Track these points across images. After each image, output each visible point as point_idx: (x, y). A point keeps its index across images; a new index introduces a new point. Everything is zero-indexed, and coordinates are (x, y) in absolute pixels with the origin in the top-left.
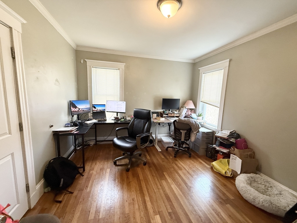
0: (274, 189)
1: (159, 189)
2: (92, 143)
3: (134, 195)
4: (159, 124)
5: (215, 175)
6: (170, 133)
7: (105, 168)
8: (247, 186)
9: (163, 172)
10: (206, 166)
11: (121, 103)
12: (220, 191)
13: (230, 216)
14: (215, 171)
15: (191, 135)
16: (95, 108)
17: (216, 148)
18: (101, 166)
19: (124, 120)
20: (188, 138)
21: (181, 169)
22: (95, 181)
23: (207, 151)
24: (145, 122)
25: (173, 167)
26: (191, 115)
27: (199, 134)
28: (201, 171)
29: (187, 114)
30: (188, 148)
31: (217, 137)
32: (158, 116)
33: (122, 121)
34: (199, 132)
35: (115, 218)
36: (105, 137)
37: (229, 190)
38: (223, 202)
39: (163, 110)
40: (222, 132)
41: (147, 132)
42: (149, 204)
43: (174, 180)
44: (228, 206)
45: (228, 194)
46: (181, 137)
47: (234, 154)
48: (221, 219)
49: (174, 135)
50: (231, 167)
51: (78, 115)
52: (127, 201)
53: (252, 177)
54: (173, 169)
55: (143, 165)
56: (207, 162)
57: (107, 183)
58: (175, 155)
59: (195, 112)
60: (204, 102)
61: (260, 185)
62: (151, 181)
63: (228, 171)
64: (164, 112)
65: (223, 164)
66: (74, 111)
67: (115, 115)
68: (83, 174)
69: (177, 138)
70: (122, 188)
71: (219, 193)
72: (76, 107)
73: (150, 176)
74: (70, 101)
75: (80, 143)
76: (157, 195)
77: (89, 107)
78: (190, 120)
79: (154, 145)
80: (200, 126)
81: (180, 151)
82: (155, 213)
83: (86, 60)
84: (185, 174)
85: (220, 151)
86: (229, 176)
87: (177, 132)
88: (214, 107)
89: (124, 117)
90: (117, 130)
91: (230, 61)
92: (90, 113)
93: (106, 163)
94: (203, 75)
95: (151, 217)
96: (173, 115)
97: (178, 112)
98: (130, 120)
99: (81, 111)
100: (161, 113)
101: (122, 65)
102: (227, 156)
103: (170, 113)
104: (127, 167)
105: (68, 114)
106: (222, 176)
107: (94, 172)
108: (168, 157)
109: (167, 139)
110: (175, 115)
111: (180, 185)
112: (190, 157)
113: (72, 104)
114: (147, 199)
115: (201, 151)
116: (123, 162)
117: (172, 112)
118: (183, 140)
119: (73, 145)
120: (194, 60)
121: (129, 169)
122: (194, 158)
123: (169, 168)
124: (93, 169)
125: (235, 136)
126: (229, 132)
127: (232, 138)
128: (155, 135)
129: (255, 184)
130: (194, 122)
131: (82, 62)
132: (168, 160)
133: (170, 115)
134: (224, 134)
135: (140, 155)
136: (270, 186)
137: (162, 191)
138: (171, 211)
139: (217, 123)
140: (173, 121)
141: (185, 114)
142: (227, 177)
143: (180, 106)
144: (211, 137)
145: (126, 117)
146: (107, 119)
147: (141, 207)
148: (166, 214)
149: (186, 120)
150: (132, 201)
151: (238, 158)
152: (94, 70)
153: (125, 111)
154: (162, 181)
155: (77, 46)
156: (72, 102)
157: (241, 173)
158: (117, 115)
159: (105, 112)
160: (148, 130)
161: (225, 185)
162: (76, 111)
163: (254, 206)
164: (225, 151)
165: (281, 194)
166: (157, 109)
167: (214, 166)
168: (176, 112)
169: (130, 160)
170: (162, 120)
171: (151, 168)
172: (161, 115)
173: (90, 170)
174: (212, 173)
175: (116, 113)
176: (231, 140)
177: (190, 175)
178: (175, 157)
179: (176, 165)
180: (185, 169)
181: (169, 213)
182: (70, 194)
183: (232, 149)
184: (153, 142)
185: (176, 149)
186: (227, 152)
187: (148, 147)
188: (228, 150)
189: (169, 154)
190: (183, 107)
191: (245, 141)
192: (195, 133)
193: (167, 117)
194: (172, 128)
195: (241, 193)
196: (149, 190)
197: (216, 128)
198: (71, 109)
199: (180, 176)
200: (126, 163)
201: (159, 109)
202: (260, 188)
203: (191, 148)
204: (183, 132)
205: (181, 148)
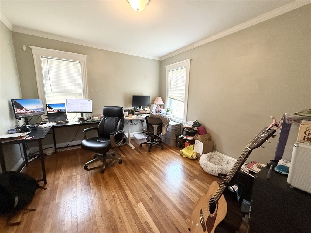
0: (224, 160)
1: (138, 181)
2: (50, 152)
3: (113, 192)
4: (131, 121)
5: (185, 160)
6: (143, 130)
7: (74, 175)
8: (207, 162)
9: (139, 166)
10: (176, 155)
11: (86, 101)
12: (189, 171)
13: (197, 187)
14: (184, 156)
15: (162, 128)
16: (51, 109)
17: (183, 138)
18: (69, 174)
19: (91, 120)
20: (159, 132)
21: (156, 161)
22: (63, 190)
23: (176, 141)
24: (117, 119)
25: (149, 161)
26: (161, 110)
27: (169, 128)
28: (173, 159)
29: (157, 110)
30: (160, 142)
31: (184, 128)
32: (129, 113)
33: (89, 122)
34: (169, 125)
35: (96, 217)
36: (68, 143)
37: (195, 169)
38: (191, 178)
39: (134, 108)
40: (187, 123)
41: (120, 130)
42: (130, 197)
43: (151, 171)
44: (196, 180)
45: (195, 172)
46: (154, 131)
47: (197, 140)
48: (191, 191)
49: (147, 131)
50: (196, 151)
51: (26, 119)
52: (107, 200)
53: (210, 156)
54: (148, 162)
55: (118, 163)
56: (177, 150)
57: (80, 189)
58: (149, 149)
59: (164, 108)
60: (171, 98)
61: (215, 160)
62: (129, 176)
63: (194, 155)
64: (135, 109)
65: (190, 150)
66: (19, 113)
67: (79, 115)
68: (45, 187)
69: (150, 133)
70: (99, 190)
71: (188, 172)
72: (22, 108)
73: (127, 172)
74: (12, 100)
75: (32, 154)
76: (137, 186)
77: (42, 107)
78: (161, 114)
79: (127, 144)
80: (170, 120)
81: (153, 145)
82: (137, 202)
83: (31, 47)
84: (159, 164)
85: (187, 139)
86: (195, 158)
87: (150, 128)
88: (180, 102)
89: (90, 117)
90: (84, 131)
91: (191, 61)
92: (43, 115)
93: (74, 170)
94: (170, 72)
95: (135, 206)
96: (144, 112)
97: (149, 109)
98: (99, 119)
99: (30, 113)
100: (131, 110)
101: (84, 58)
102: (192, 142)
103: (141, 110)
104: (101, 169)
105: (10, 117)
106: (189, 160)
107: (60, 182)
108: (143, 153)
109: (139, 136)
110: (146, 112)
111: (157, 173)
112: (163, 149)
113: (15, 104)
114: (128, 192)
115: (172, 143)
116: (96, 165)
117: (143, 109)
118: (155, 134)
119: (22, 157)
120: (161, 58)
121: (104, 170)
122: (166, 149)
123: (145, 162)
124: (58, 179)
125: (197, 125)
126: (193, 122)
127: (195, 127)
128: (127, 134)
129: (212, 160)
130: (164, 116)
131: (24, 48)
132: (143, 155)
133: (141, 112)
134: (189, 124)
135: (114, 155)
136: (221, 159)
137: (141, 182)
138: (152, 196)
139: (183, 116)
140: (145, 117)
141: (156, 110)
142: (193, 160)
143: (150, 103)
144: (179, 129)
145: (93, 117)
146: (68, 120)
147: (123, 201)
148: (147, 200)
149: (158, 115)
150: (112, 198)
151: (200, 142)
152: (44, 61)
153: (91, 111)
154: (140, 174)
155: (14, 26)
156: (15, 102)
157: (203, 154)
158: (82, 115)
159: (65, 112)
160: (121, 128)
161: (192, 166)
162: (22, 113)
163: (212, 175)
164: (191, 138)
165: (228, 163)
166: (128, 107)
167: (183, 153)
168: (146, 109)
169: (104, 161)
170: (134, 117)
171: (128, 165)
172: (132, 112)
173: (55, 181)
174: (182, 159)
175: (80, 113)
176: (195, 129)
177: (164, 163)
178: (149, 151)
179: (151, 158)
180: (160, 160)
181: (151, 198)
182: (31, 213)
183: (196, 136)
184: (126, 141)
185: (150, 144)
186: (192, 139)
187: (121, 146)
188: (193, 138)
189: (143, 149)
190: (153, 104)
191: (204, 128)
192: (166, 126)
193: (138, 114)
194: (145, 124)
195: (204, 169)
196: (129, 185)
197: (183, 121)
198: (15, 110)
199: (156, 166)
200: (99, 166)
201: (130, 107)
202: (215, 162)
203: (162, 141)
204: (155, 127)
205: (154, 143)
